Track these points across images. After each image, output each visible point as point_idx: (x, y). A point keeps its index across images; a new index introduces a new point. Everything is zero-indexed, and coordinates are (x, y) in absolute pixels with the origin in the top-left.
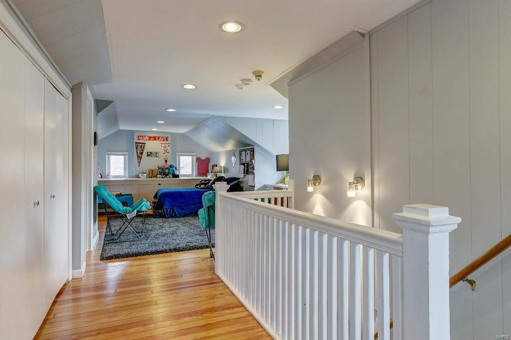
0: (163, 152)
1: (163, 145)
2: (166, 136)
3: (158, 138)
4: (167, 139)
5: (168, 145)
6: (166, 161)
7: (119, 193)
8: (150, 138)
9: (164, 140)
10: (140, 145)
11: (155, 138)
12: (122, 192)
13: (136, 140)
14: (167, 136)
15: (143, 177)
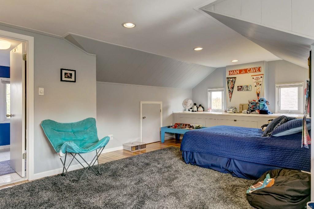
0: (255, 84)
1: (255, 77)
2: (257, 66)
3: (250, 70)
4: (259, 70)
5: (260, 76)
6: (258, 95)
7: (198, 125)
8: (240, 71)
9: (256, 71)
10: (231, 79)
11: (246, 71)
12: (200, 125)
13: (228, 76)
14: (259, 66)
15: (230, 112)
